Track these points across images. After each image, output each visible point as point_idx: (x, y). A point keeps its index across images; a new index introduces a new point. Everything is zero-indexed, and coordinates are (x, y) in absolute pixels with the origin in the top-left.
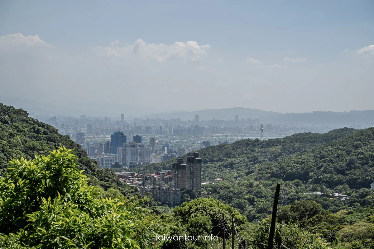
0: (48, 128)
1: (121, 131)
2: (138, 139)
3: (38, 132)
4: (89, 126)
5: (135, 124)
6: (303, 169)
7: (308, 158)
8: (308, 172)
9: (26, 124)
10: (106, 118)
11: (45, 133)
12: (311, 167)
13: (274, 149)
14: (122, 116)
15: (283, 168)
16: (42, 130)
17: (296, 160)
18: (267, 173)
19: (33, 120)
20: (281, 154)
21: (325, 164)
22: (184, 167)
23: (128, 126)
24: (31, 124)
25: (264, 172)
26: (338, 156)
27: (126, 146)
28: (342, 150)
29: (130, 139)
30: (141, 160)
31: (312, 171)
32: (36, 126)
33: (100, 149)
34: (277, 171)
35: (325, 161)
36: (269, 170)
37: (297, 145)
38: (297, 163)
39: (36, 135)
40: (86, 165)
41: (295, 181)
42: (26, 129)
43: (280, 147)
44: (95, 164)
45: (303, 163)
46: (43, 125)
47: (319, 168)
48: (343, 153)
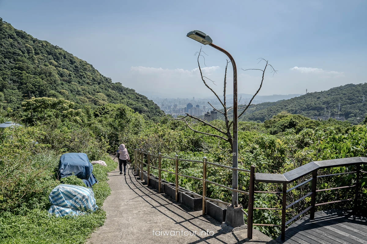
0: (143, 97)
1: (191, 103)
2: (198, 106)
3: (138, 98)
4: (180, 102)
5: (199, 101)
6: (262, 116)
7: (265, 111)
8: (264, 117)
9: (133, 95)
10: (187, 99)
11: (141, 99)
12: (266, 115)
13: (252, 109)
14: (194, 98)
15: (254, 116)
16: (140, 97)
17: (260, 112)
18: (247, 118)
19: (137, 93)
20: (255, 111)
21: (272, 114)
22: (210, 115)
23: (196, 102)
24: (135, 95)
25: (246, 118)
26: (277, 110)
27: (192, 109)
28: (279, 108)
29: (194, 106)
30: (198, 115)
31: (266, 117)
32: (138, 96)
33: (182, 111)
34: (251, 117)
35: (272, 112)
36: (248, 117)
37: (262, 107)
38: (260, 114)
39: (137, 100)
40: (159, 113)
41: (258, 121)
42: (132, 97)
43: (255, 108)
44: (163, 112)
45: (262, 113)
46: (141, 96)
47: (269, 115)
48: (280, 109)
